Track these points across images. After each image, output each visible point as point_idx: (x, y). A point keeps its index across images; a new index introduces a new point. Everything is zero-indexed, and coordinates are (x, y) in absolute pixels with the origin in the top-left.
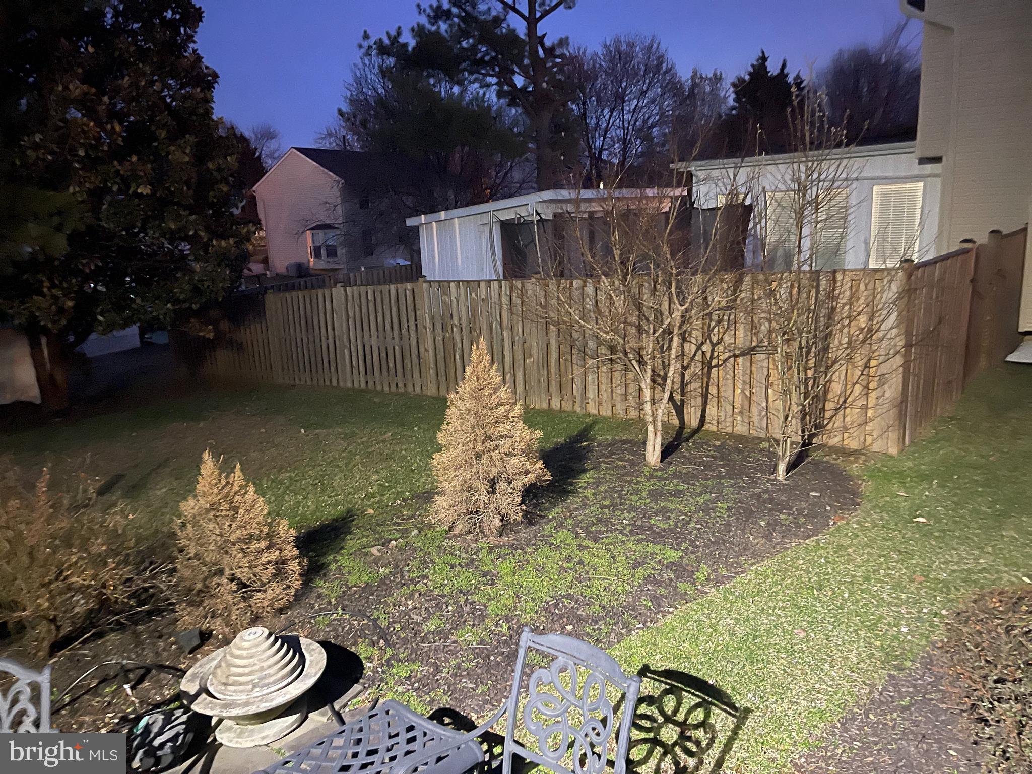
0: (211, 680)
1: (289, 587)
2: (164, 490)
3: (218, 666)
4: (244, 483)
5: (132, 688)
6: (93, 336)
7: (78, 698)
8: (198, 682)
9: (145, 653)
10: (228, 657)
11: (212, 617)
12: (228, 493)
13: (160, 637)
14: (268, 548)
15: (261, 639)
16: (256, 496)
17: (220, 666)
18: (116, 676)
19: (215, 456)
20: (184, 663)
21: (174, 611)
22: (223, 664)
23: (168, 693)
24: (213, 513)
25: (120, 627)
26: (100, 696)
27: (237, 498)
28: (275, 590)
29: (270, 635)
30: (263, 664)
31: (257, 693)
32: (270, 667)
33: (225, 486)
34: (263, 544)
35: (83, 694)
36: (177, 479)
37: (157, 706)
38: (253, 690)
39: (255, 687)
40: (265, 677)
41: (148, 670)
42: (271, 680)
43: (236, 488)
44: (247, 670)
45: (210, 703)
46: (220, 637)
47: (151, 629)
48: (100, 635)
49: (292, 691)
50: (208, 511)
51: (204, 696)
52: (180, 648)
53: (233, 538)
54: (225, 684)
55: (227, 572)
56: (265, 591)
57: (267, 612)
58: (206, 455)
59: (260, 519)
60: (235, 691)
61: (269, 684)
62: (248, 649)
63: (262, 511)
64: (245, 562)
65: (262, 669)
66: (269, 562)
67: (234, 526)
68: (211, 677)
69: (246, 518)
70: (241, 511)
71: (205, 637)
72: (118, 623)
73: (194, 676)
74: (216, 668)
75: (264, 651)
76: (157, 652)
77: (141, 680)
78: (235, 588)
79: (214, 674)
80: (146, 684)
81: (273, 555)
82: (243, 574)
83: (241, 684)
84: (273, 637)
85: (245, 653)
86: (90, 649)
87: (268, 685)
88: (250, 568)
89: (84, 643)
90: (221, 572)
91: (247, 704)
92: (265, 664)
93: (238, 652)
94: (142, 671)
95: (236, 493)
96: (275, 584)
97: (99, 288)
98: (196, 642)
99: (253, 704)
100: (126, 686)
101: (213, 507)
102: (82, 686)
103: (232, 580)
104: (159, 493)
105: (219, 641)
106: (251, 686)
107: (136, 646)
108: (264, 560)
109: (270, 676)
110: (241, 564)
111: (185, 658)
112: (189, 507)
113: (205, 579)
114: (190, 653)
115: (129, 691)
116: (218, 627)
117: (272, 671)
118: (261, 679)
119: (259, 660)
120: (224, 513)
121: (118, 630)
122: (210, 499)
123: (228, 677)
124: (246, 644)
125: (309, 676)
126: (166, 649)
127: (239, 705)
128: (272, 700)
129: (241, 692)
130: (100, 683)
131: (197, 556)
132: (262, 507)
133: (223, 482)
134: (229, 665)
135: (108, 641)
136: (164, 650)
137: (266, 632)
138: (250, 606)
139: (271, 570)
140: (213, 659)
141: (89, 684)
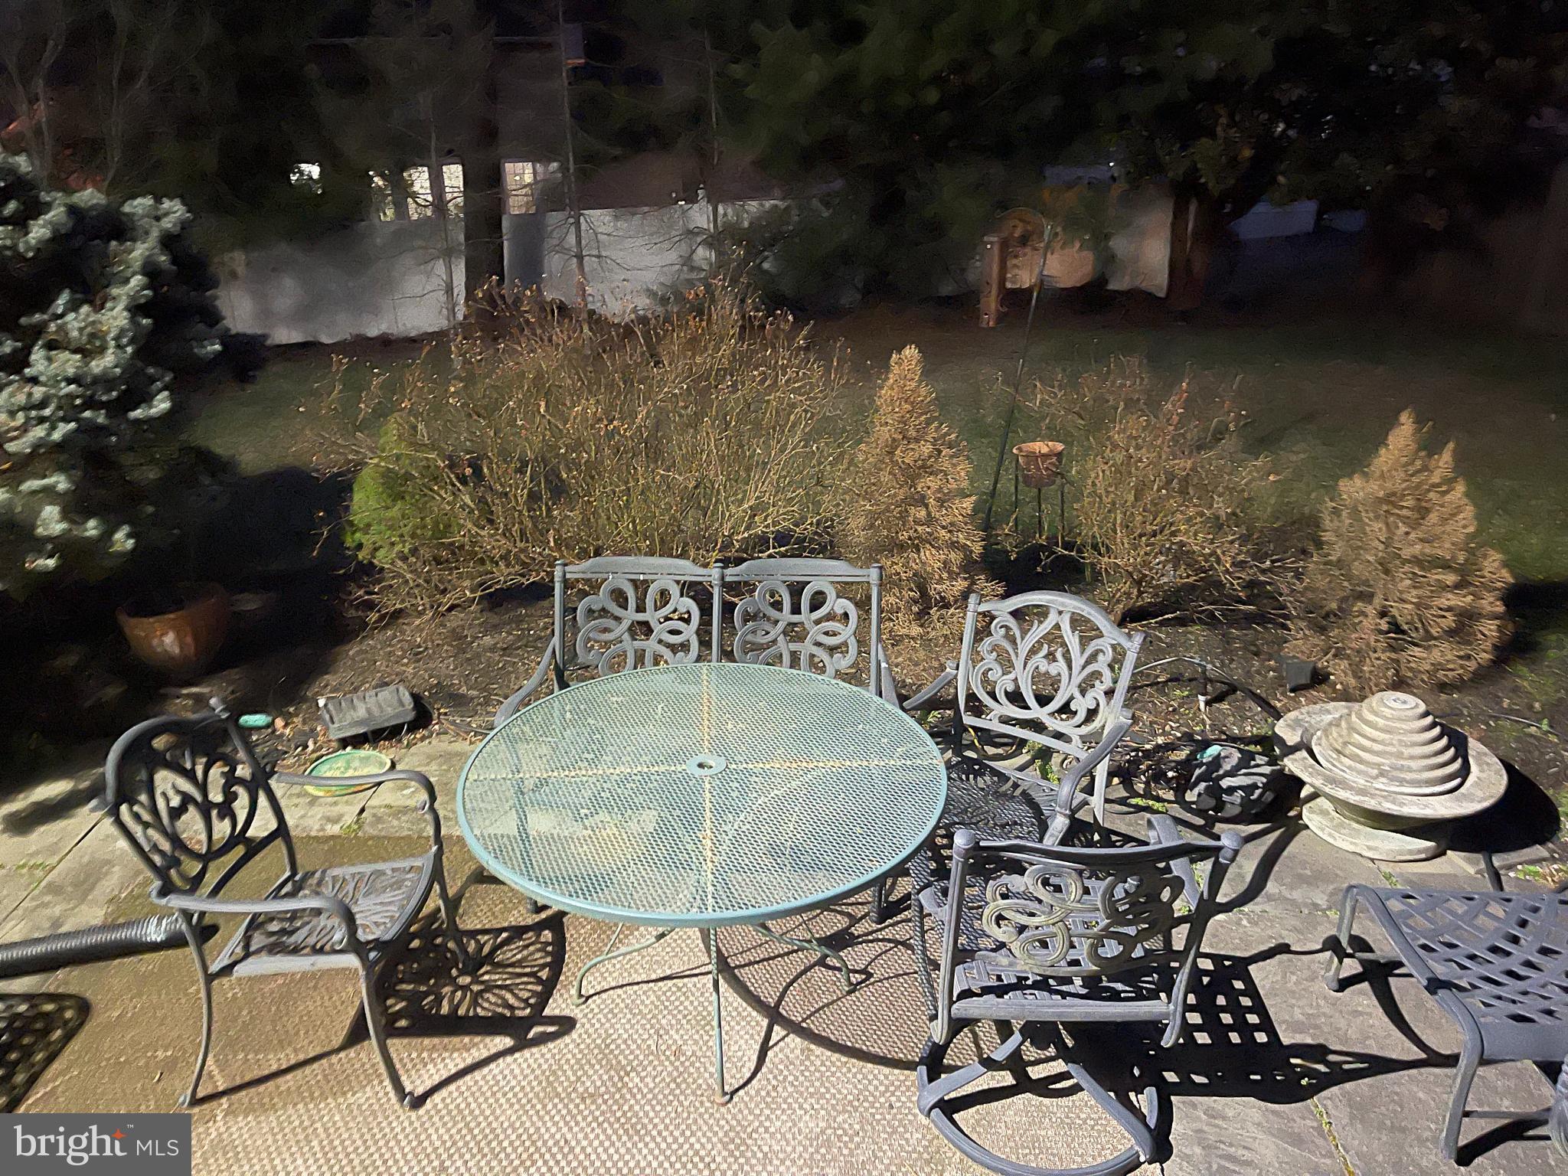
0: (1319, 739)
1: (1468, 657)
2: (1302, 456)
3: (1336, 723)
4: (1451, 475)
5: (1208, 703)
6: (1260, 208)
7: (1141, 687)
8: (1300, 733)
9: (1233, 666)
10: (1354, 718)
11: (1335, 656)
12: (1420, 484)
13: (1256, 654)
14: (1458, 586)
15: (1410, 713)
16: (1465, 500)
17: (1338, 725)
18: (1190, 680)
19: (1419, 421)
20: (1280, 701)
21: (1284, 627)
22: (1343, 724)
23: (1250, 730)
24: (1385, 508)
25: (1211, 621)
26: (1166, 695)
27: (1431, 495)
28: (1444, 653)
29: (1426, 714)
30: (1403, 750)
31: (1380, 784)
32: (1412, 758)
33: (1418, 471)
34: (1451, 578)
35: (1147, 685)
36: (1324, 444)
37: (1233, 739)
38: (1376, 777)
39: (1382, 774)
40: (1401, 769)
41: (1233, 689)
42: (1409, 776)
43: (1436, 479)
44: (1377, 747)
45: (1311, 766)
46: (1339, 687)
47: (1248, 638)
48: (1182, 622)
49: (1437, 806)
50: (1380, 501)
51: (1304, 753)
52: (1280, 678)
53: (1406, 553)
54: (1339, 752)
55: (1378, 601)
56: (1427, 648)
57: (1423, 681)
58: (1405, 417)
59: (1459, 538)
60: (1349, 768)
61: (1404, 780)
62: (1387, 719)
63: (1465, 527)
64: (1412, 596)
65: (1399, 755)
66: (1449, 609)
67: (1413, 536)
68: (1319, 733)
69: (1438, 530)
70: (1433, 517)
71: (1319, 679)
72: (1212, 615)
73: (1297, 722)
74: (1330, 724)
75: (1412, 732)
76: (1249, 672)
77: (1219, 699)
78: (1384, 627)
79: (1326, 732)
80: (1224, 706)
81: (1461, 600)
82: (1403, 612)
83: (1361, 761)
84: (1430, 719)
85: (1381, 722)
86: (1168, 634)
87: (1402, 782)
88: (1418, 605)
89: (1161, 624)
90: (1368, 597)
91: (1362, 792)
92: (1407, 752)
93: (1371, 717)
94: (1225, 688)
95: (1434, 486)
96: (1446, 645)
97: (1291, 133)
98: (1304, 680)
99: (1373, 796)
100: (1201, 698)
101: (1391, 499)
102: (1148, 675)
103: (1383, 614)
104: (1294, 458)
105: (1335, 691)
106: (1375, 772)
107: (1223, 653)
108: (1444, 602)
109: (1410, 770)
110: (1404, 596)
111: (1283, 694)
112: (1354, 488)
113: (1344, 600)
114: (1292, 691)
115: (1202, 706)
116: (1340, 672)
117: (1414, 764)
118: (1394, 768)
119: (1400, 741)
120: (1405, 512)
121: (1206, 624)
122: (1388, 485)
123: (1345, 743)
124: (1387, 712)
125: (1468, 797)
126: (1262, 674)
127: (1351, 788)
128: (1401, 804)
129: (1359, 772)
130: (1170, 680)
131: (1339, 564)
132: (1466, 521)
133: (1418, 463)
134: (1352, 729)
135: (1191, 633)
136: (1258, 672)
137: (1423, 707)
138: (1397, 661)
139: (1450, 621)
140: (1328, 712)
141: (1157, 676)
